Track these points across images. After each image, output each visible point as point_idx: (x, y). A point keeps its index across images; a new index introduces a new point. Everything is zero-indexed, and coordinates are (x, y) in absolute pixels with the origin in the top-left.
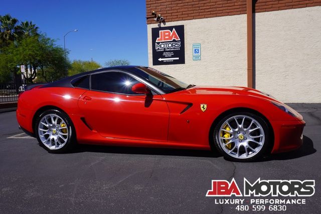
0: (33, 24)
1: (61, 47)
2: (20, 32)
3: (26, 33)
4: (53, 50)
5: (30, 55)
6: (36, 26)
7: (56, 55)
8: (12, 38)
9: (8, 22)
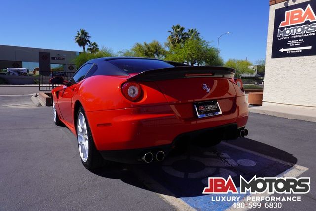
0: (196, 30)
2: (185, 37)
3: (191, 37)
4: (208, 50)
5: (188, 54)
6: (198, 32)
7: (209, 54)
8: (179, 41)
9: (178, 30)
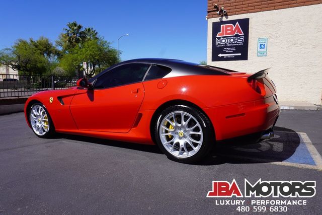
0: (93, 30)
1: (115, 48)
2: (83, 36)
3: (88, 37)
4: (109, 51)
5: (90, 55)
6: (96, 32)
7: (111, 55)
8: (77, 41)
9: (75, 28)
